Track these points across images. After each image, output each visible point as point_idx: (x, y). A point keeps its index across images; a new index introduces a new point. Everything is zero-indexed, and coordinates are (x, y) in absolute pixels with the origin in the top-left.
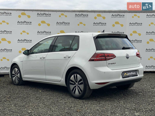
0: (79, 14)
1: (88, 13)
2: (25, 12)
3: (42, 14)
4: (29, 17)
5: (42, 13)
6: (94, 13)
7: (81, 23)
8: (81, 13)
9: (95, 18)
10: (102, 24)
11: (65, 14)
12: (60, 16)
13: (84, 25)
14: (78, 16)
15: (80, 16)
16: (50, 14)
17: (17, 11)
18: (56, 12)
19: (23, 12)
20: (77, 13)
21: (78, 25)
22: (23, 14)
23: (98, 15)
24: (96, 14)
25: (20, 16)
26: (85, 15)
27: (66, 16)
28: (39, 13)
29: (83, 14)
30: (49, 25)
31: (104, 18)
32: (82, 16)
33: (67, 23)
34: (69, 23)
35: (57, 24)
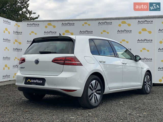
0: (103, 22)
1: (112, 21)
2: (51, 22)
4: (54, 27)
5: (67, 22)
6: (118, 20)
7: (104, 31)
8: (104, 21)
10: (127, 31)
12: (83, 25)
13: (108, 33)
15: (103, 24)
16: (74, 24)
17: (44, 22)
18: (79, 21)
19: (49, 22)
20: (101, 21)
22: (49, 24)
23: (123, 23)
24: (121, 21)
25: (46, 27)
26: (109, 23)
27: (89, 25)
28: (64, 22)
30: (72, 34)
32: (106, 24)
33: (90, 32)
34: (92, 32)
35: (80, 33)
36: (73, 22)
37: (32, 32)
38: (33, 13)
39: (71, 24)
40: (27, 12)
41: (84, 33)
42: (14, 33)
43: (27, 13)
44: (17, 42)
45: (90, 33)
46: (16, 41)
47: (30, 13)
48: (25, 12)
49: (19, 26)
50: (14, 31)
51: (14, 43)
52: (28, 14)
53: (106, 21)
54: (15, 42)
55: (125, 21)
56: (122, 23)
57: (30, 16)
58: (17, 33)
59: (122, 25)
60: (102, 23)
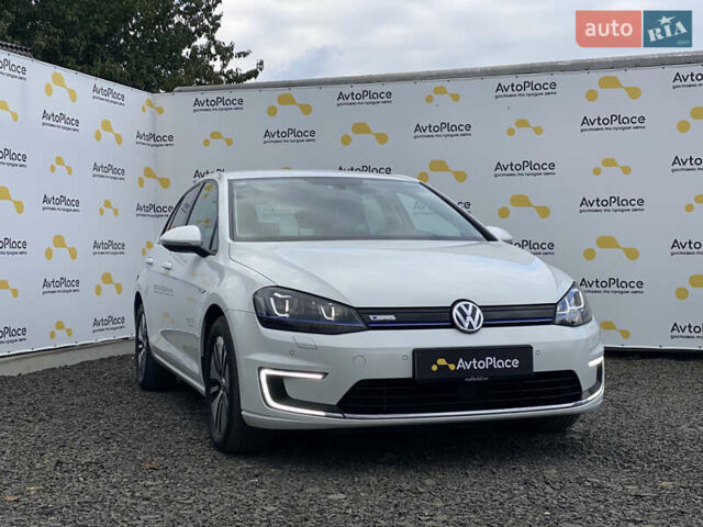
0: (515, 84)
1: (558, 77)
2: (294, 92)
3: (355, 93)
4: (306, 109)
5: (358, 89)
6: (583, 75)
7: (522, 123)
8: (521, 79)
9: (592, 96)
10: (626, 120)
11: (452, 86)
12: (429, 99)
13: (538, 131)
14: (510, 92)
15: (517, 93)
16: (389, 94)
18: (411, 84)
19: (286, 91)
20: (506, 81)
21: (511, 132)
23: (604, 83)
24: (596, 76)
25: (272, 111)
26: (542, 87)
27: (456, 97)
28: (347, 90)
29: (531, 84)
30: (382, 138)
31: (634, 93)
32: (529, 90)
33: (458, 128)
34: (468, 127)
35: (418, 133)
36: (388, 87)
37: (215, 135)
38: (239, 55)
39: (379, 96)
40: (213, 50)
41: (434, 133)
42: (138, 140)
43: (212, 57)
44: (155, 177)
45: (459, 132)
46: (149, 173)
47: (226, 53)
48: (206, 51)
49: (160, 111)
50: (141, 133)
51: (141, 182)
52: (218, 57)
53: (529, 78)
54: (143, 176)
55: (615, 78)
56: (600, 84)
57: (224, 66)
58: (154, 139)
59: (603, 93)
60: (513, 85)
